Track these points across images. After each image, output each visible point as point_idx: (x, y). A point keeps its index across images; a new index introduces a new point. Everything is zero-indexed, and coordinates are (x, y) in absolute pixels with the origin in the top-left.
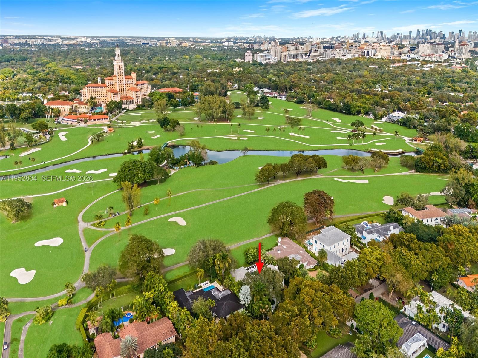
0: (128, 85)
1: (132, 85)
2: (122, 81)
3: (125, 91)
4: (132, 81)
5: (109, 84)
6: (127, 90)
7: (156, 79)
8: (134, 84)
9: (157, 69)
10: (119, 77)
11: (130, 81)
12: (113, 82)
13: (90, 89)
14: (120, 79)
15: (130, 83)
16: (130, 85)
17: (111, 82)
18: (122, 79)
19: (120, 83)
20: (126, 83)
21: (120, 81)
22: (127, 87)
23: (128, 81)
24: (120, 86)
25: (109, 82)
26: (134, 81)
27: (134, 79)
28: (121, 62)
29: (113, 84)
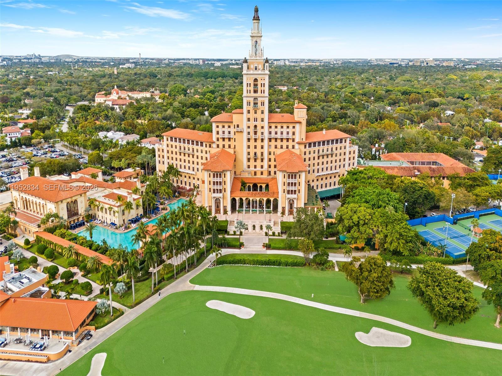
0: (279, 143)
1: (290, 144)
2: (259, 130)
3: (266, 160)
4: (291, 130)
5: (221, 135)
6: (272, 157)
7: (391, 118)
8: (297, 140)
9: (399, 94)
10: (252, 116)
11: (285, 130)
12: (232, 130)
13: (174, 143)
14: (252, 123)
15: (285, 136)
16: (285, 143)
17: (226, 130)
18: (259, 123)
19: (252, 135)
20: (273, 135)
21: (252, 130)
22: (273, 149)
23: (279, 130)
24: (252, 143)
25: (220, 130)
26: (300, 132)
27: (297, 126)
28: (260, 67)
29: (232, 135)
